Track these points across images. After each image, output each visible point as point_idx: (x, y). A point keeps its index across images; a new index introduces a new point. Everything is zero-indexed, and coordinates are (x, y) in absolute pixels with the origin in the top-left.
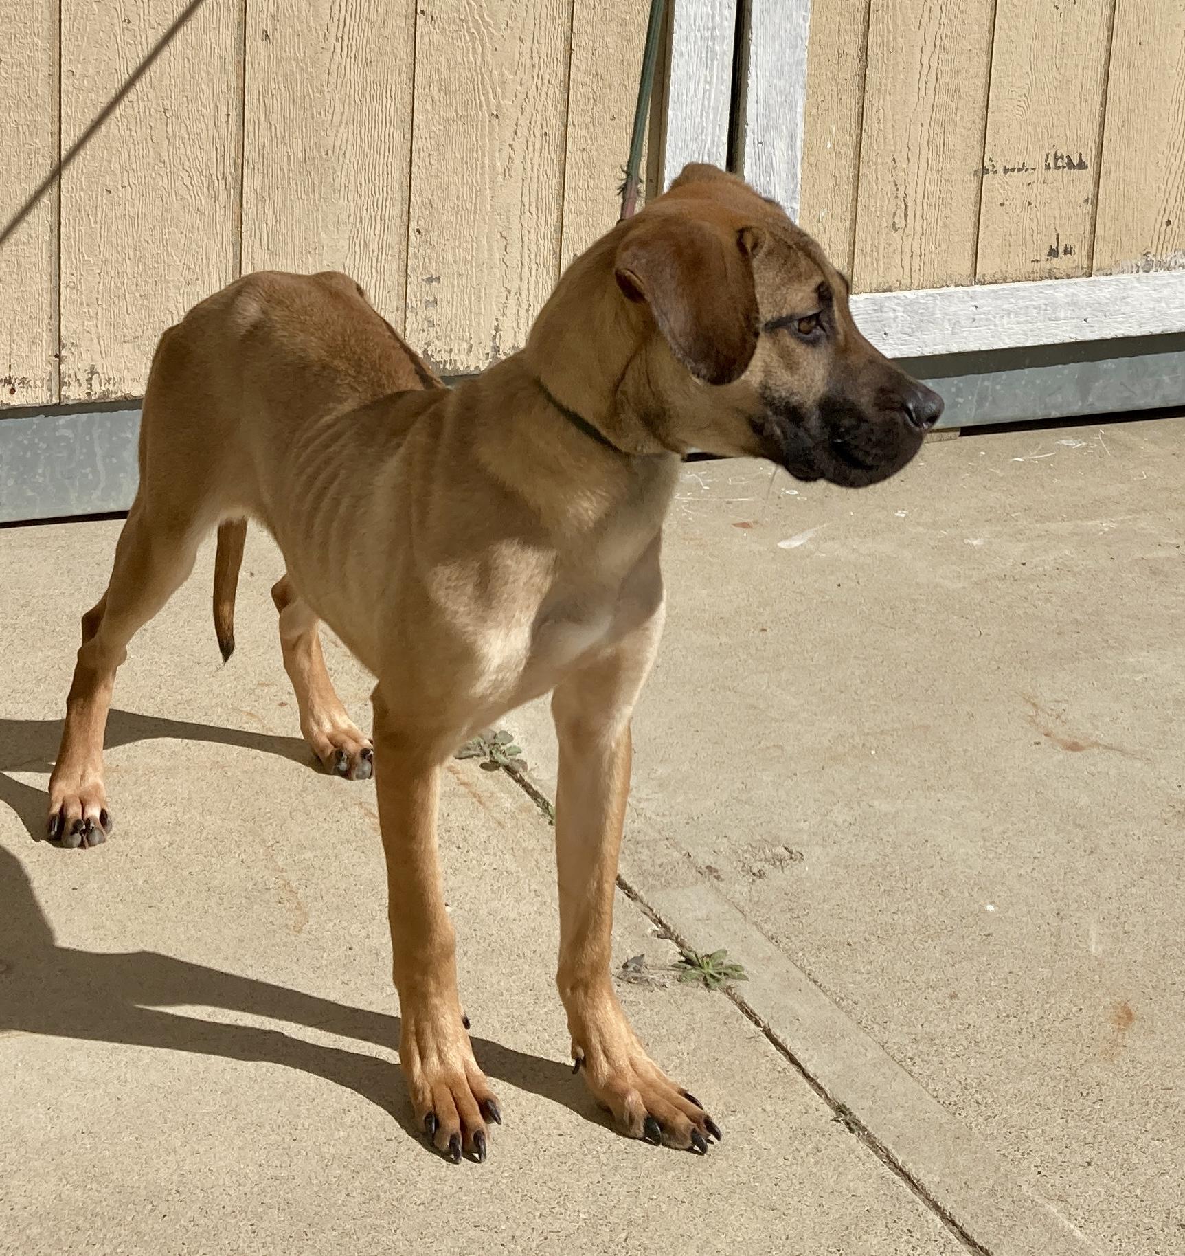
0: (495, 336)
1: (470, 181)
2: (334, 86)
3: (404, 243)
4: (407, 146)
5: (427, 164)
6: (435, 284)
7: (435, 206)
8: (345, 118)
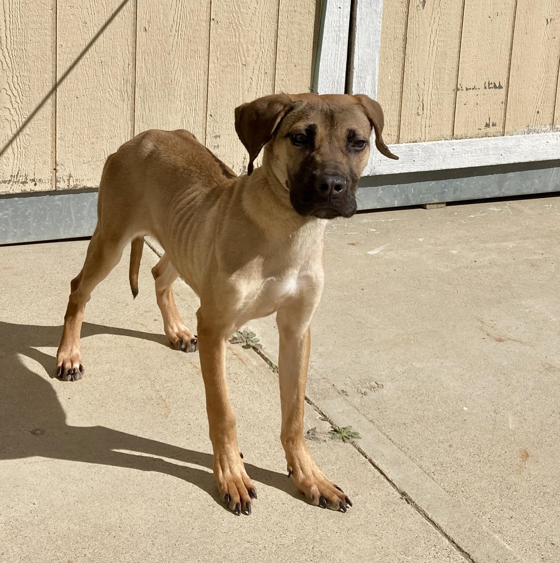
0: (244, 162)
1: (233, 93)
2: (175, 52)
3: (205, 121)
4: (206, 78)
5: (215, 86)
6: (218, 138)
7: (218, 104)
8: (179, 66)
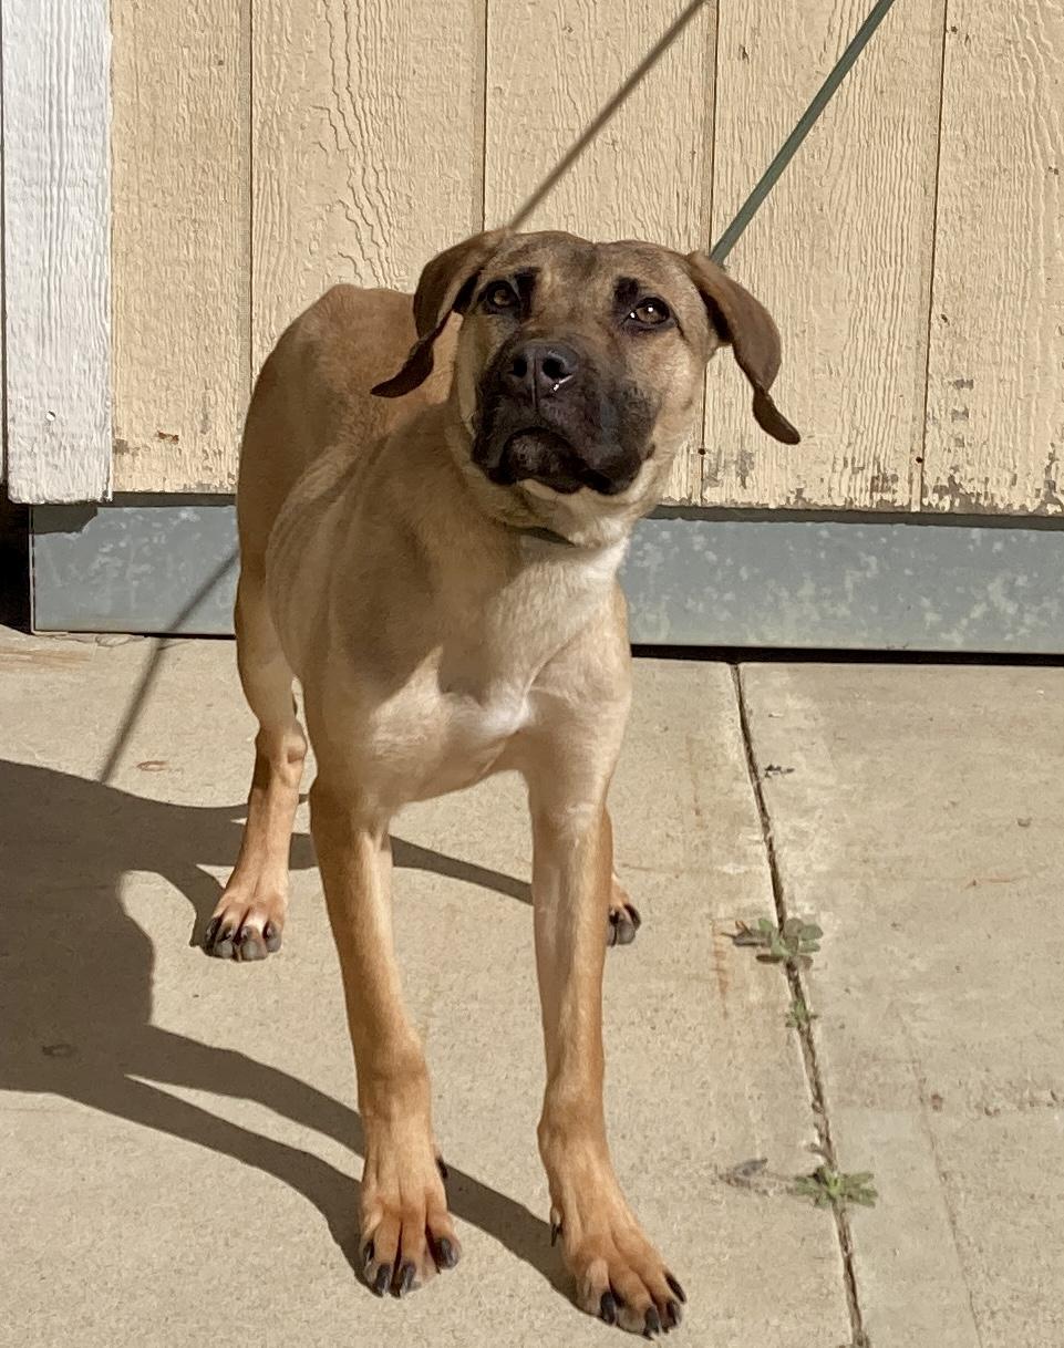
0: (1049, 467)
1: (1017, 257)
2: (832, 122)
3: (925, 333)
4: (930, 205)
5: (958, 229)
6: (966, 390)
7: (967, 285)
8: (845, 166)
